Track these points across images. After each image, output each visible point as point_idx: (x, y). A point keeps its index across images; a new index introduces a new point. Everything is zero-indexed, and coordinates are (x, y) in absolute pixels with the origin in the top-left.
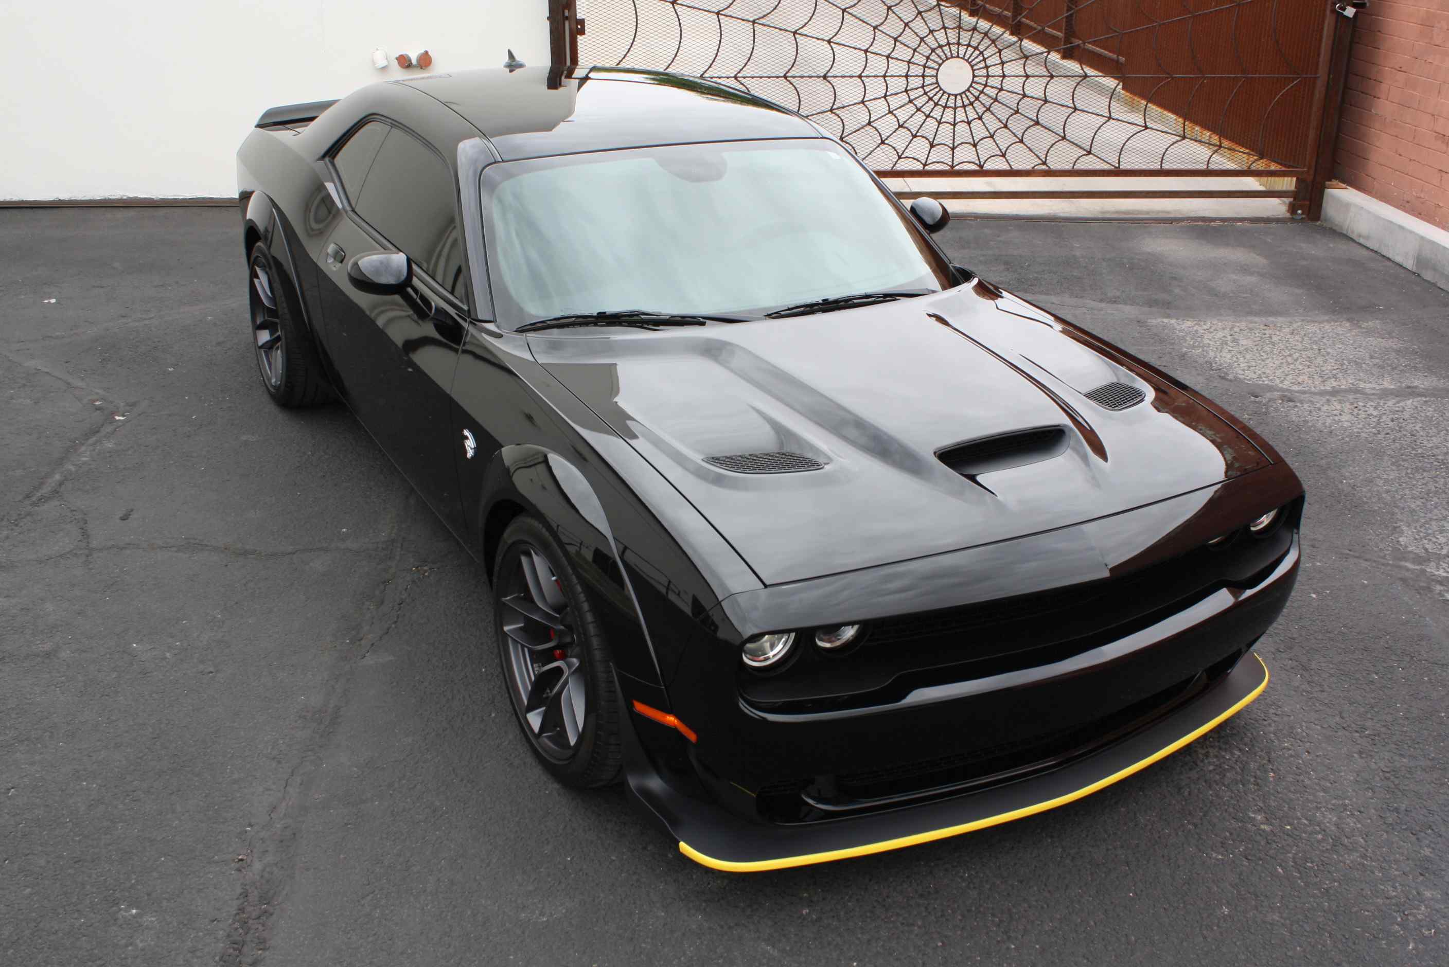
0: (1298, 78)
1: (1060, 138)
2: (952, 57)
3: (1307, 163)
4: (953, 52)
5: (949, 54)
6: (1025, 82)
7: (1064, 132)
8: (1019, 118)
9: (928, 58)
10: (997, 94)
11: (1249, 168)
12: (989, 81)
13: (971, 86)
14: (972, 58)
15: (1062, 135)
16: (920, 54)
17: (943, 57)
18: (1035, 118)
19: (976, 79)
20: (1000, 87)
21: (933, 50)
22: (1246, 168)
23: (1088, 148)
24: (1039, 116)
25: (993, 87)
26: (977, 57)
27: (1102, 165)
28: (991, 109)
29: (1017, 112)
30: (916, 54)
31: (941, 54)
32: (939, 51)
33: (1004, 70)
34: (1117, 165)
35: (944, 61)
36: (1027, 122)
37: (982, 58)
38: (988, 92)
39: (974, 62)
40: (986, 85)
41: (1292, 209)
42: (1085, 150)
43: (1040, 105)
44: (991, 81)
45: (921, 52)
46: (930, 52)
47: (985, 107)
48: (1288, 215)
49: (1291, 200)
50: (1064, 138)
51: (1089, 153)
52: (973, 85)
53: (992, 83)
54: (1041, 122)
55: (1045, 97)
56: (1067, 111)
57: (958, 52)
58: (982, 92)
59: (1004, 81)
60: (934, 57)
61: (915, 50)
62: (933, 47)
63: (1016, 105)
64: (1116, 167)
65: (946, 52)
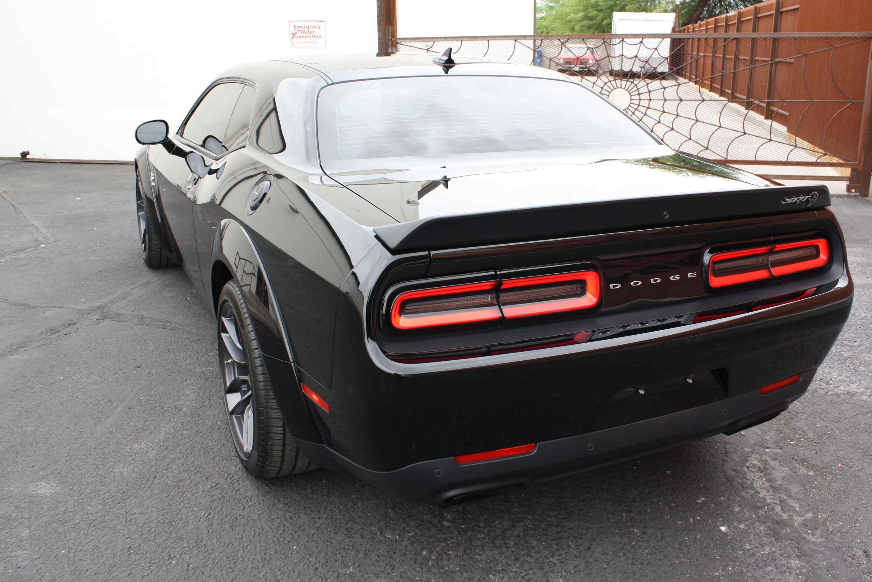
0: (850, 102)
1: (688, 139)
2: (617, 88)
3: (858, 159)
4: (618, 85)
5: (615, 86)
6: (664, 103)
7: (690, 135)
8: (661, 126)
9: (602, 88)
10: (646, 111)
11: (816, 161)
12: (640, 103)
13: (629, 106)
14: (630, 88)
15: (689, 137)
16: (598, 86)
17: (612, 88)
18: (671, 126)
19: (632, 102)
20: (648, 106)
21: (605, 84)
22: (815, 161)
23: (706, 146)
24: (673, 125)
25: (643, 107)
26: (633, 88)
27: (716, 157)
28: (643, 120)
29: (659, 122)
30: (595, 86)
31: (611, 86)
32: (609, 84)
33: (651, 96)
34: (726, 157)
35: (612, 90)
36: (666, 128)
37: (636, 89)
38: (640, 110)
39: (631, 91)
40: (639, 105)
41: (849, 189)
42: (704, 147)
43: (674, 118)
44: (642, 103)
45: (598, 85)
46: (603, 85)
47: (638, 118)
48: (846, 193)
49: (848, 183)
50: (690, 139)
51: (707, 149)
52: (631, 105)
53: (643, 104)
54: (675, 129)
55: (677, 113)
56: (692, 122)
57: (621, 85)
58: (636, 109)
59: (650, 103)
60: (606, 87)
61: (594, 83)
62: (606, 81)
63: (658, 118)
64: (725, 158)
65: (613, 85)
